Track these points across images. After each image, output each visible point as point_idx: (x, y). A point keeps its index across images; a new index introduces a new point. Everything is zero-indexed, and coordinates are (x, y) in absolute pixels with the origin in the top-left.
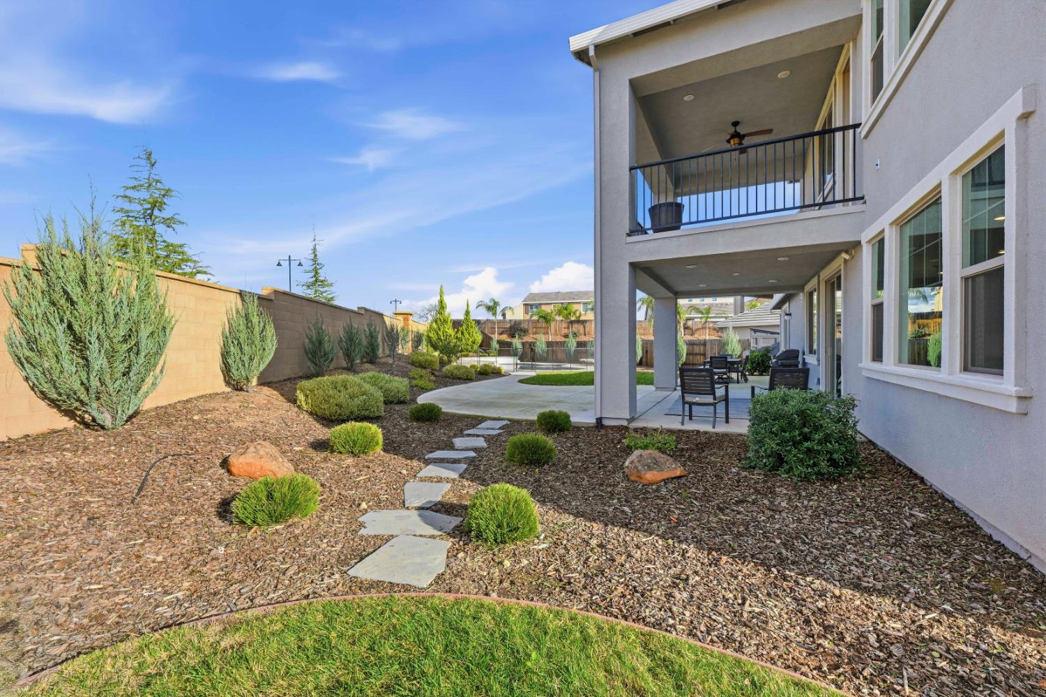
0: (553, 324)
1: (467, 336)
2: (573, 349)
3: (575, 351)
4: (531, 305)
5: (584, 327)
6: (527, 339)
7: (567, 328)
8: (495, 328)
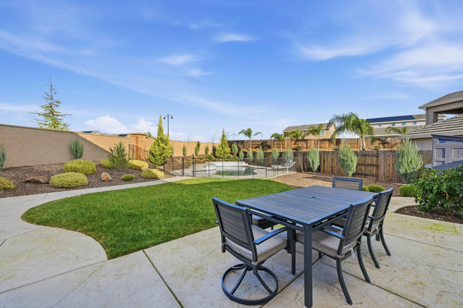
6: (269, 151)
7: (295, 144)
8: (250, 145)
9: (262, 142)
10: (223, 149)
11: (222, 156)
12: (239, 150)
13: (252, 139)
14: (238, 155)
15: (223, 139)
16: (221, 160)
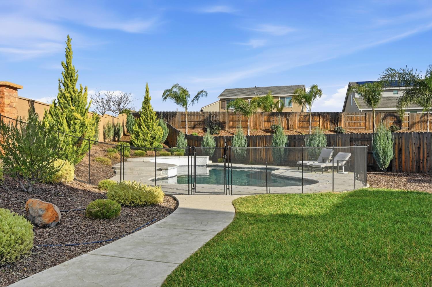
0: (251, 117)
1: (145, 130)
2: (283, 147)
3: (285, 149)
4: (228, 100)
5: (287, 120)
6: (222, 133)
7: (269, 121)
8: (186, 121)
9: (207, 115)
10: (148, 129)
11: (148, 144)
12: (170, 132)
13: (188, 111)
14: (166, 143)
15: (147, 108)
16: (150, 154)
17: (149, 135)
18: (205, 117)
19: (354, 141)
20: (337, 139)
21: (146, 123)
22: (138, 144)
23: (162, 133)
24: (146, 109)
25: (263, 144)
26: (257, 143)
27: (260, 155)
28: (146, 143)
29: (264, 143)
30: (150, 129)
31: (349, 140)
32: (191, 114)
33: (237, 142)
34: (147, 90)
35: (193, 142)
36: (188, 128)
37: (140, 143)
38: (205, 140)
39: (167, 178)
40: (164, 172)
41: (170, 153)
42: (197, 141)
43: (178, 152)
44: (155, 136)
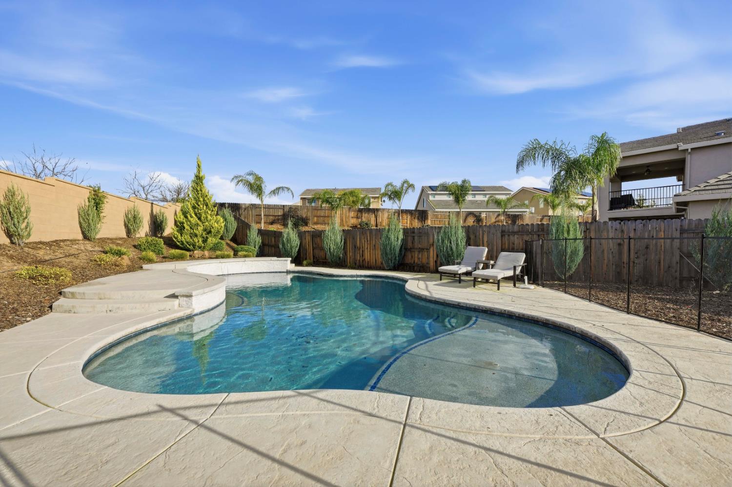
0: (339, 212)
1: (194, 220)
2: (398, 244)
4: (309, 199)
6: (306, 228)
7: (356, 217)
8: (261, 215)
9: (286, 209)
10: (199, 219)
11: (198, 241)
12: (238, 227)
13: (264, 203)
14: (234, 240)
15: (199, 189)
16: (200, 256)
17: (201, 228)
18: (285, 210)
19: (506, 236)
20: (481, 232)
21: (196, 210)
22: (182, 241)
23: (223, 225)
24: (197, 191)
25: (366, 241)
26: (358, 239)
27: (363, 256)
28: (196, 240)
29: (367, 239)
30: (202, 218)
31: (499, 235)
32: (268, 207)
33: (331, 237)
34: (198, 164)
35: (268, 239)
36: (265, 223)
37: (185, 239)
38: (285, 236)
39: (190, 317)
40: (184, 303)
41: (232, 253)
42: (275, 237)
43: (246, 251)
44: (210, 229)
